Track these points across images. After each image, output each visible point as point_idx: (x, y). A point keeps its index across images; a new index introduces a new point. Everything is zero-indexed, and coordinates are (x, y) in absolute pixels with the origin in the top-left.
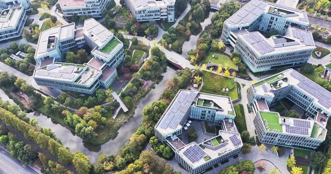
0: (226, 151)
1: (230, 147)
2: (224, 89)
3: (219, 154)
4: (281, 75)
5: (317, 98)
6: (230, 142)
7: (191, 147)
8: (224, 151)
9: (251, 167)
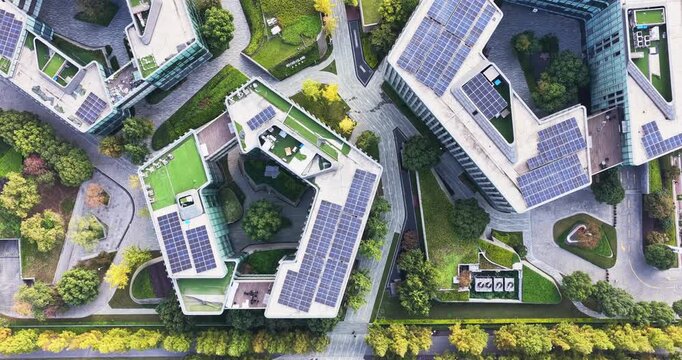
0: (52, 100)
1: (67, 108)
2: (271, 21)
3: (37, 90)
4: (340, 146)
5: (302, 266)
6: (81, 99)
7: (13, 16)
8: (50, 96)
9: (65, 174)
